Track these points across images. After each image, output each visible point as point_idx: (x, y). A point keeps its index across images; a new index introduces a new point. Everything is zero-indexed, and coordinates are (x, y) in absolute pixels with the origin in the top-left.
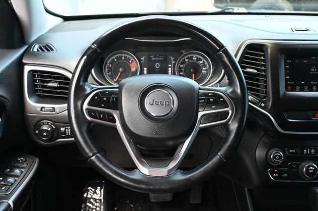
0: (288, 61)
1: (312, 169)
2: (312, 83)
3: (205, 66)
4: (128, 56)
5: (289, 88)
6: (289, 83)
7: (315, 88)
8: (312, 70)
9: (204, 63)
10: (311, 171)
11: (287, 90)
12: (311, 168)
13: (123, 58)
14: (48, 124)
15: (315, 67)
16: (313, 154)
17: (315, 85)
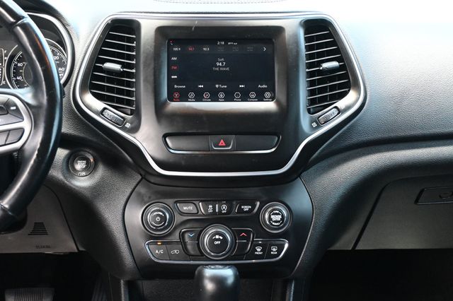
0: (176, 49)
1: (219, 240)
2: (217, 86)
5: (176, 95)
6: (176, 86)
7: (221, 95)
8: (218, 64)
10: (217, 243)
11: (171, 98)
12: (217, 237)
15: (223, 59)
16: (224, 214)
17: (223, 90)
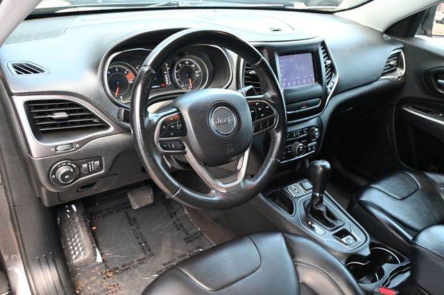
0: (281, 61)
2: (297, 78)
3: (197, 69)
4: (122, 67)
5: (284, 84)
7: (299, 82)
8: (296, 67)
9: (196, 66)
10: (301, 150)
12: (301, 147)
13: (117, 70)
14: (67, 165)
15: (297, 64)
